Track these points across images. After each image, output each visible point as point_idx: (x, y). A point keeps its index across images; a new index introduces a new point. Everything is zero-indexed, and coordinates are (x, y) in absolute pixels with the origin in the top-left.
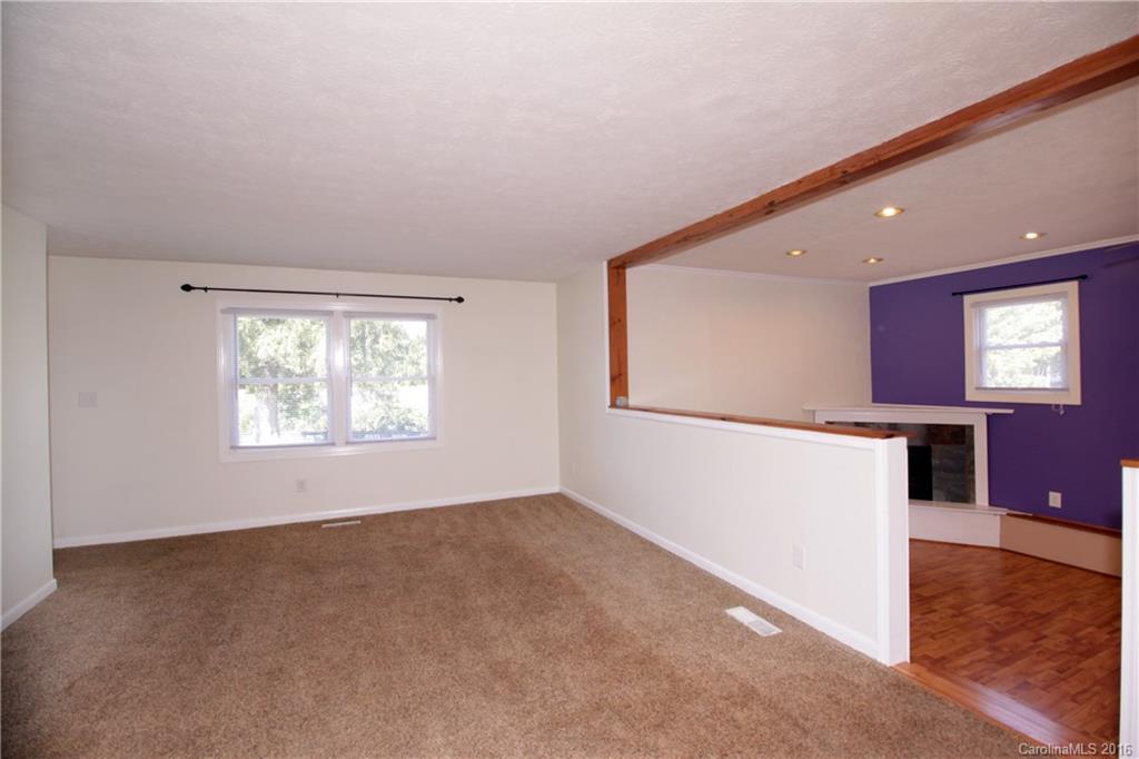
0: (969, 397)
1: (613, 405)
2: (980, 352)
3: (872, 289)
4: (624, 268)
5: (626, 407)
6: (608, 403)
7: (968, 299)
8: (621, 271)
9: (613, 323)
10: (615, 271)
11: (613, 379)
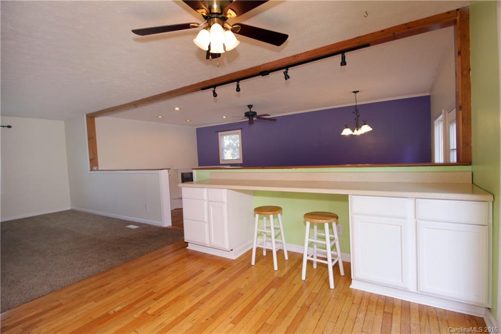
0: (221, 163)
1: (92, 170)
2: (223, 149)
3: (197, 129)
4: (94, 118)
5: (97, 170)
6: (89, 169)
7: (219, 133)
8: (92, 119)
9: (89, 139)
10: (90, 119)
11: (91, 160)
